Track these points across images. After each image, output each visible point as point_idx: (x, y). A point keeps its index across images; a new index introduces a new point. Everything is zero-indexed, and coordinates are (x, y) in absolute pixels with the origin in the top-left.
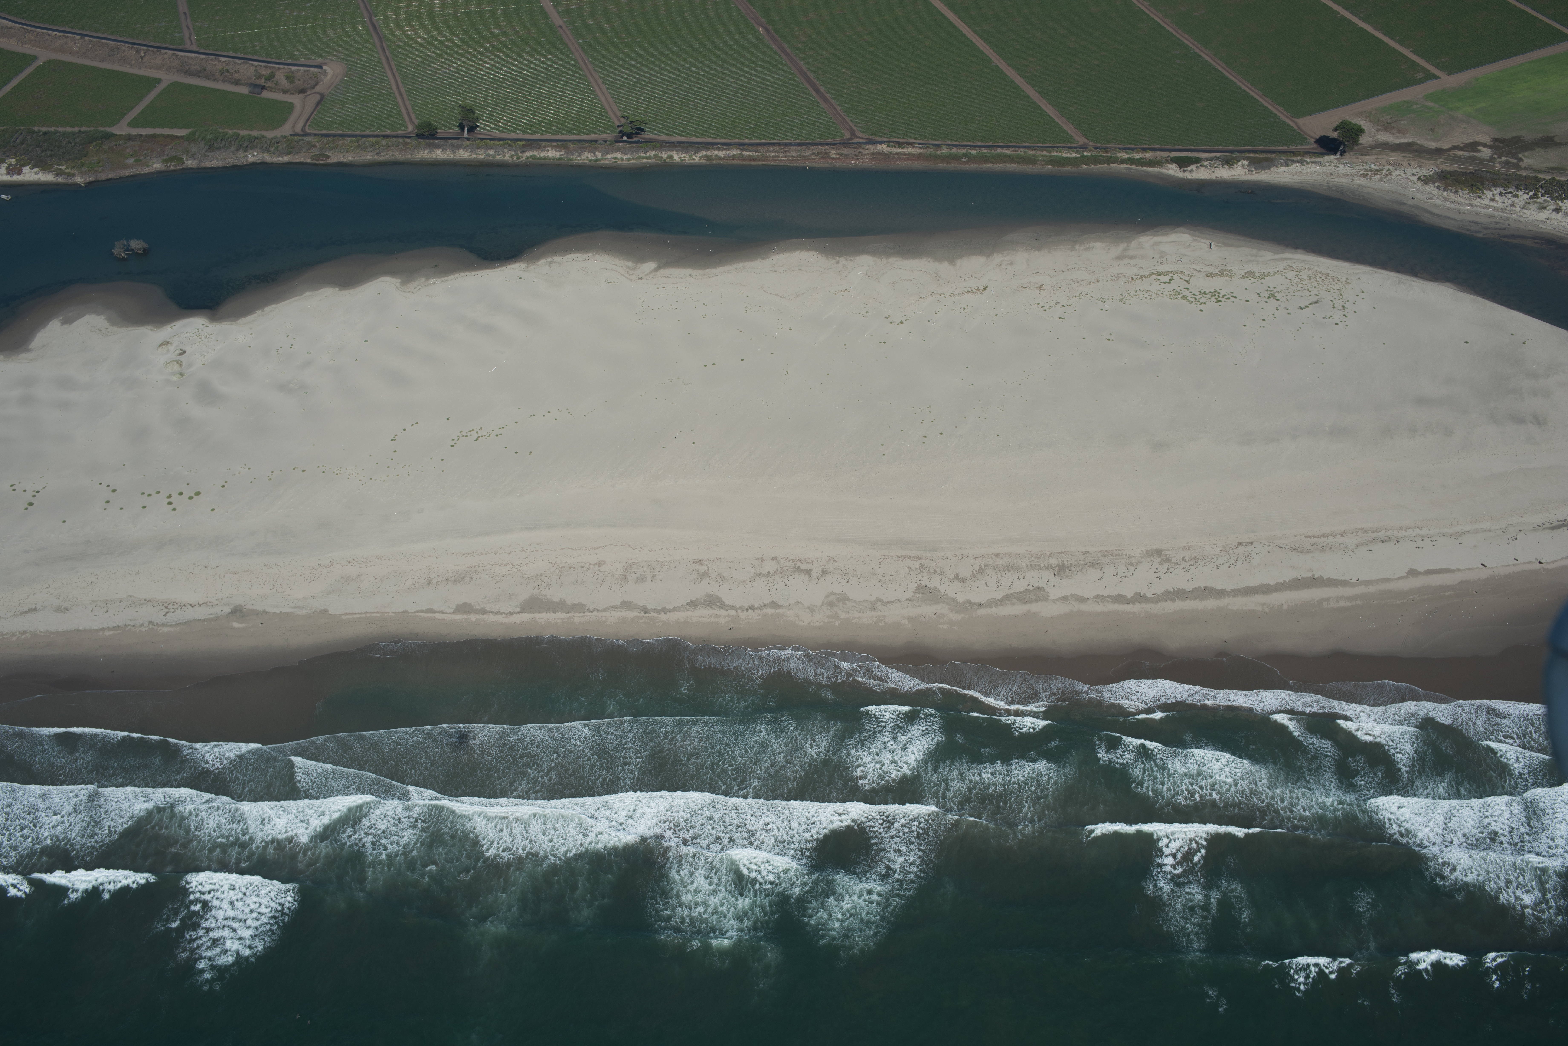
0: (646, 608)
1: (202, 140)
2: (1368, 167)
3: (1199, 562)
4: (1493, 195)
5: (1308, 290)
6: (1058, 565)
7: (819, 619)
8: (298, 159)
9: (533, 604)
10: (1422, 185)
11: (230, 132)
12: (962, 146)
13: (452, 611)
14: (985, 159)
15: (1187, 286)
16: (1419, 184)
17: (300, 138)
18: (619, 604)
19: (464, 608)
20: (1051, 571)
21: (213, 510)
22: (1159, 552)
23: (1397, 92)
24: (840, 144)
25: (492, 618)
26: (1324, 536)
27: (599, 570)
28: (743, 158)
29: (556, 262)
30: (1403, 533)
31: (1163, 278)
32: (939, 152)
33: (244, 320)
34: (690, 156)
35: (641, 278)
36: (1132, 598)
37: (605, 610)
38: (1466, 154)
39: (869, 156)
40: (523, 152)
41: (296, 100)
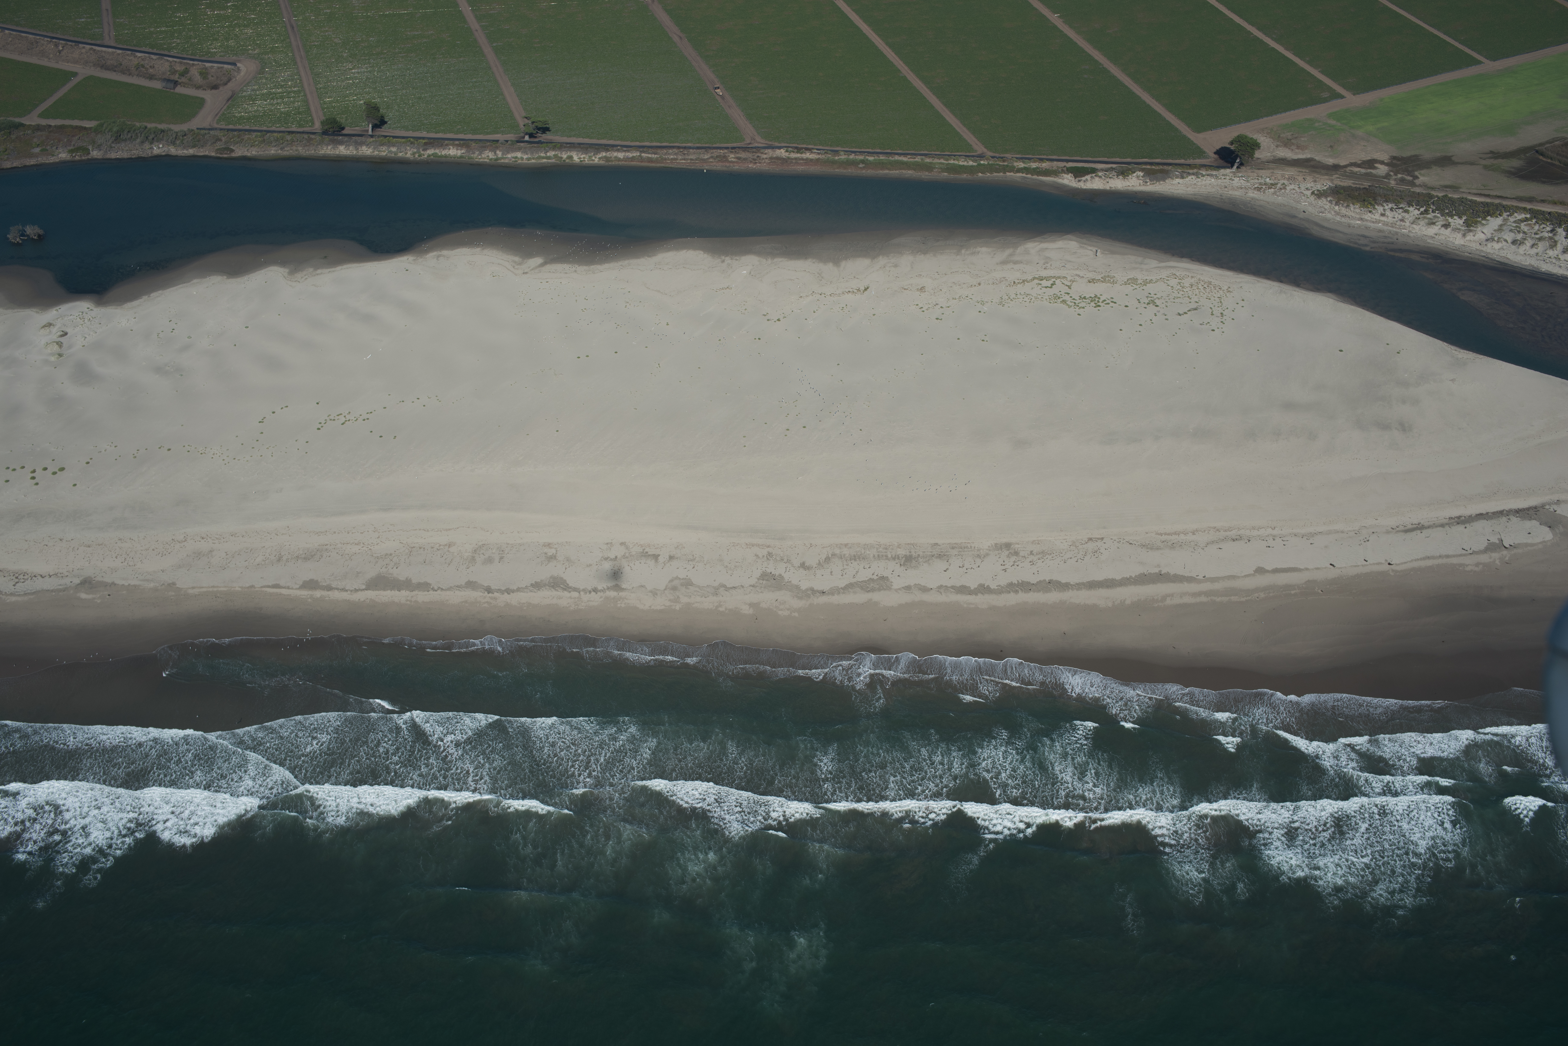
0: (490, 589)
1: (109, 131)
2: (1263, 181)
3: (1047, 556)
4: (1384, 210)
5: (1189, 297)
6: (906, 556)
7: (660, 603)
8: (201, 152)
9: (379, 582)
10: (1315, 199)
11: (138, 124)
12: (860, 152)
13: (298, 586)
14: (881, 165)
15: (1068, 291)
16: (1312, 198)
17: (207, 132)
18: (463, 584)
19: (311, 585)
20: (897, 561)
21: (75, 485)
22: (1008, 546)
23: (1301, 110)
24: (739, 148)
25: (336, 595)
26: (1175, 533)
27: (448, 551)
28: (642, 159)
29: (444, 256)
30: (1255, 533)
31: (1045, 283)
32: (837, 158)
33: (129, 305)
34: (590, 157)
35: (526, 273)
36: (975, 589)
37: (449, 589)
38: (1363, 171)
39: (767, 161)
40: (424, 150)
41: (207, 95)
